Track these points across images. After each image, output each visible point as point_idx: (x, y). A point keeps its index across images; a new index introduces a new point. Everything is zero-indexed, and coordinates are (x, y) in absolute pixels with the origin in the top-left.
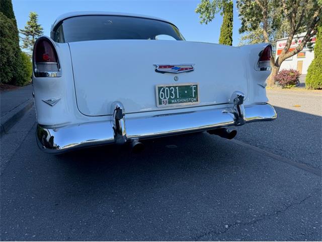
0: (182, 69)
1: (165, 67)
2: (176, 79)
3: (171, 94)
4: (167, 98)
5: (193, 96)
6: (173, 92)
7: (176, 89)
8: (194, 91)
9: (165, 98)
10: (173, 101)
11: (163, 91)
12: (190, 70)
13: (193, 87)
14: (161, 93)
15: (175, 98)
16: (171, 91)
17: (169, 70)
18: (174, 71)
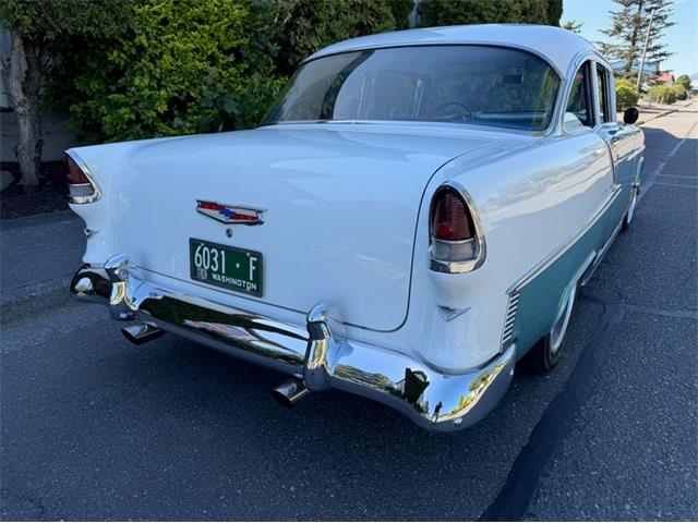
0: (238, 216)
1: (210, 206)
3: (213, 263)
4: (207, 268)
5: (251, 278)
6: (215, 259)
7: (220, 256)
8: (252, 268)
9: (202, 266)
10: (214, 277)
11: (201, 252)
12: (254, 221)
13: (252, 259)
14: (197, 254)
15: (219, 272)
16: (213, 255)
17: (215, 213)
18: (222, 217)
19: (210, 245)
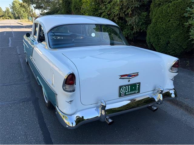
0: (133, 76)
1: (124, 76)
2: (129, 81)
3: (126, 90)
5: (137, 89)
6: (127, 89)
7: (129, 87)
8: (137, 87)
9: (123, 92)
10: (127, 93)
11: (123, 89)
13: (137, 85)
14: (121, 90)
15: (128, 92)
16: (126, 88)
17: (126, 77)
18: (128, 77)
19: (125, 86)
